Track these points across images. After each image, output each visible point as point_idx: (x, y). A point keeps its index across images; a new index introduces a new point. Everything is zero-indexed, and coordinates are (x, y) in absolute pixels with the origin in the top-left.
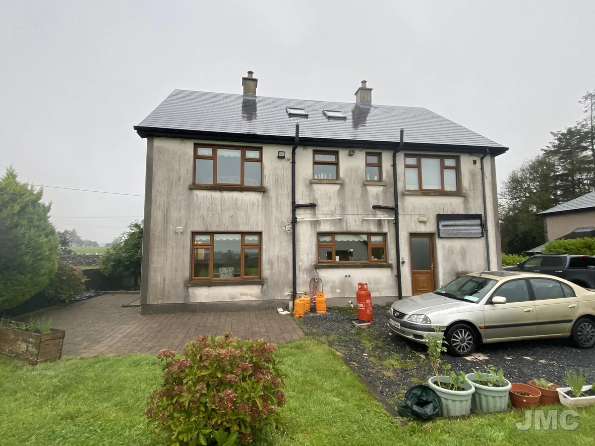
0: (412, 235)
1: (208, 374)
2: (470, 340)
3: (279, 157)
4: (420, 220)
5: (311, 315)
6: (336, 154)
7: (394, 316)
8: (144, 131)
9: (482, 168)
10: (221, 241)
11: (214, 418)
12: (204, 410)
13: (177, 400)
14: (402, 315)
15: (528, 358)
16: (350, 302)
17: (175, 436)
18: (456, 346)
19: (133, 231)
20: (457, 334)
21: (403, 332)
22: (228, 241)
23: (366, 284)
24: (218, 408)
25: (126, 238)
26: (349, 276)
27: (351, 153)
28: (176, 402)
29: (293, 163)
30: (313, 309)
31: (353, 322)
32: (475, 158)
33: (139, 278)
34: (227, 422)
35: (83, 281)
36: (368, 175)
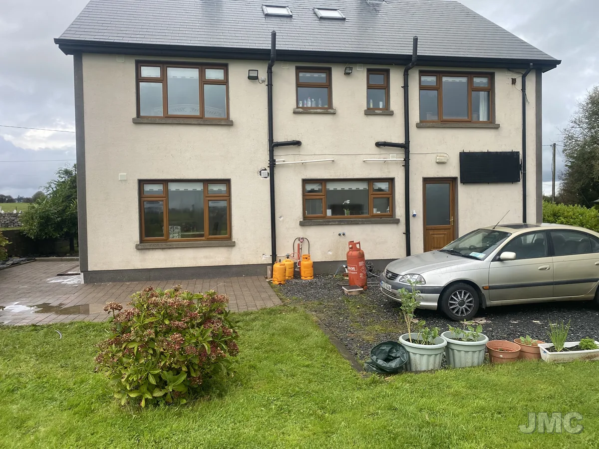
0: (426, 180)
1: (156, 322)
2: (470, 302)
3: (250, 78)
4: (438, 161)
5: (294, 281)
6: (329, 71)
7: (387, 277)
8: (67, 45)
9: (524, 89)
10: (177, 192)
11: (163, 360)
12: (152, 353)
13: (126, 346)
14: (395, 276)
15: (538, 322)
16: (345, 266)
17: (124, 379)
18: (453, 309)
19: (63, 180)
20: (455, 295)
21: (395, 295)
22: (186, 191)
23: (359, 243)
24: (166, 351)
25: (55, 189)
26: (344, 234)
27: (348, 71)
28: (125, 348)
29: (270, 86)
30: (297, 275)
31: (343, 288)
32: (515, 76)
33: (75, 241)
34: (176, 364)
35: (4, 244)
36: (371, 101)
